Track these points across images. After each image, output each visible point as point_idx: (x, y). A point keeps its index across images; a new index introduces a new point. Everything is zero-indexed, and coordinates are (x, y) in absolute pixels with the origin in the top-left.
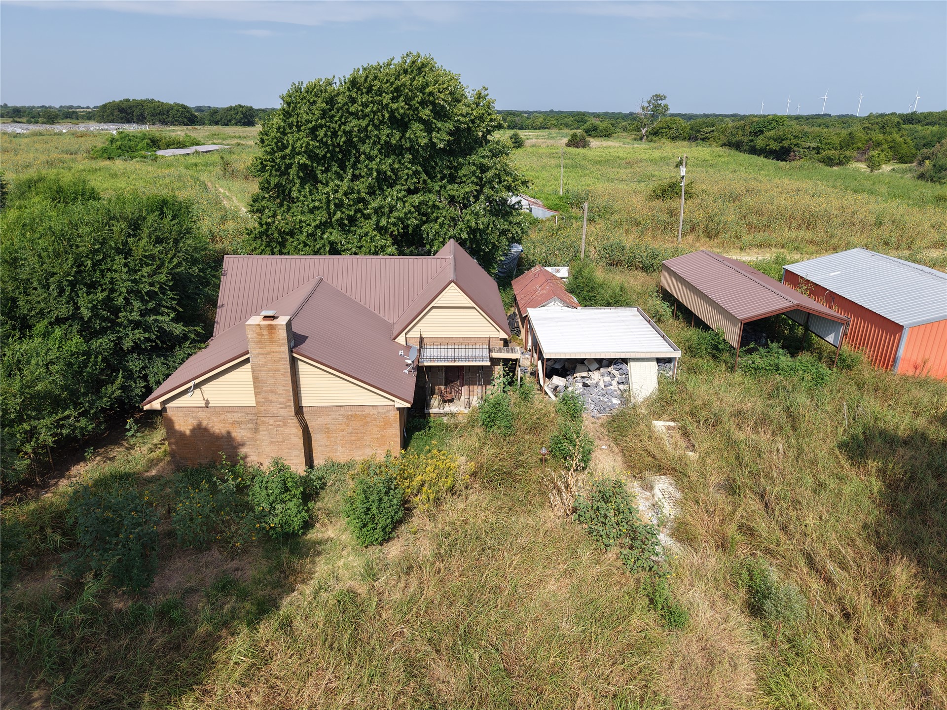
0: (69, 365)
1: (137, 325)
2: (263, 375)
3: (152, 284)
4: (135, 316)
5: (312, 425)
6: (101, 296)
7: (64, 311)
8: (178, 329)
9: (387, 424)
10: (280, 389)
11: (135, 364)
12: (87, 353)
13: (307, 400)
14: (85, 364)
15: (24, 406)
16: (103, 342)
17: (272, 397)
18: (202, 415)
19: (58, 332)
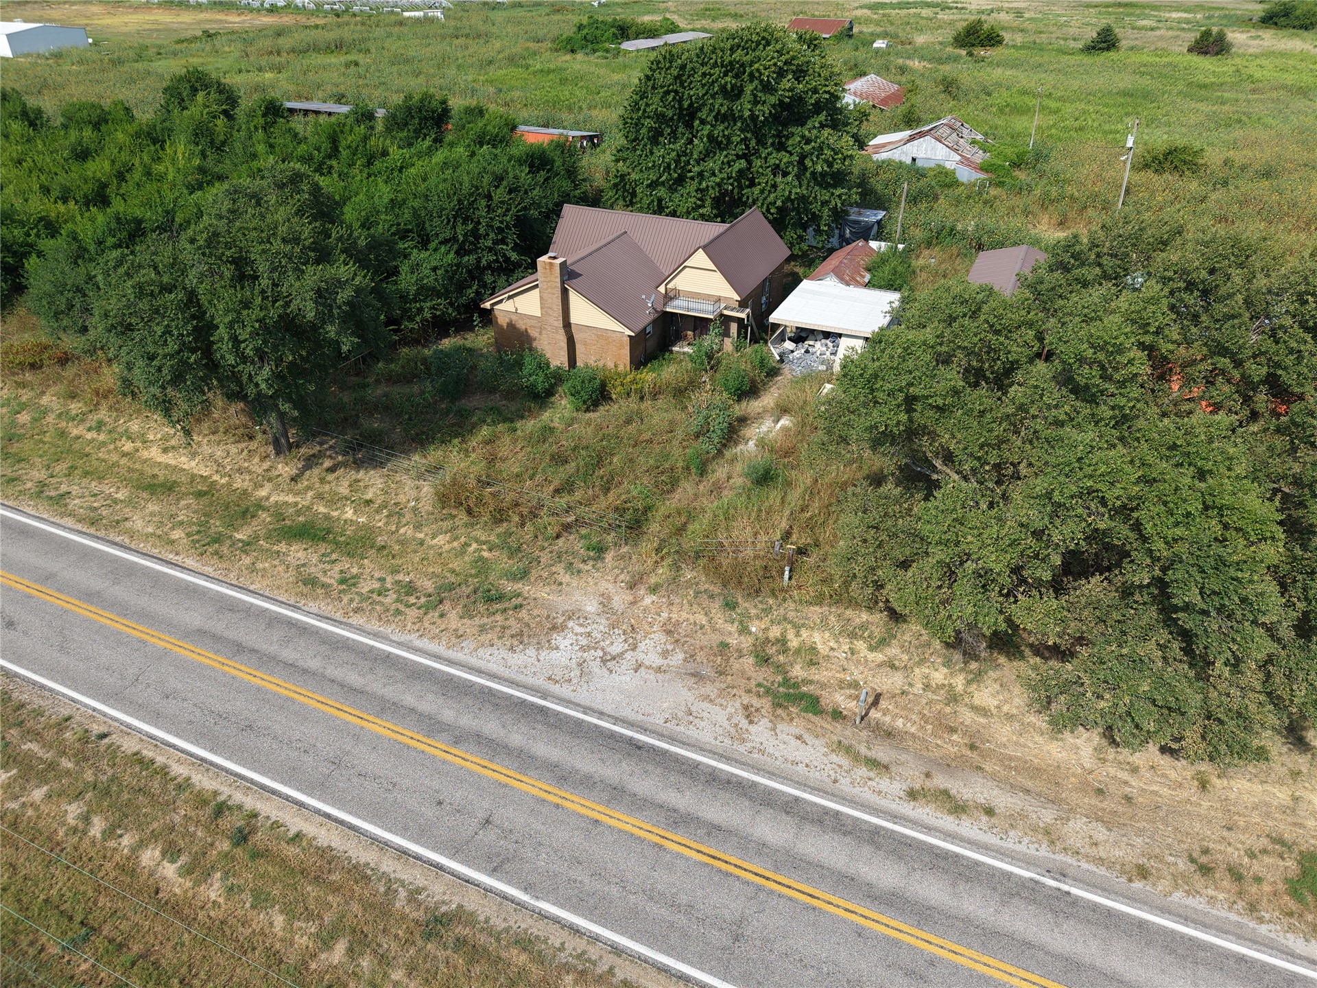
0: (447, 271)
1: (490, 250)
2: (545, 296)
3: (501, 222)
4: (489, 243)
5: (576, 337)
6: (470, 227)
7: (448, 235)
8: (514, 256)
9: (621, 347)
10: (555, 307)
11: (489, 278)
12: (458, 265)
13: (574, 319)
14: (455, 273)
15: (418, 293)
16: (469, 259)
17: (551, 312)
18: (514, 318)
19: (443, 249)
